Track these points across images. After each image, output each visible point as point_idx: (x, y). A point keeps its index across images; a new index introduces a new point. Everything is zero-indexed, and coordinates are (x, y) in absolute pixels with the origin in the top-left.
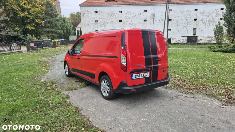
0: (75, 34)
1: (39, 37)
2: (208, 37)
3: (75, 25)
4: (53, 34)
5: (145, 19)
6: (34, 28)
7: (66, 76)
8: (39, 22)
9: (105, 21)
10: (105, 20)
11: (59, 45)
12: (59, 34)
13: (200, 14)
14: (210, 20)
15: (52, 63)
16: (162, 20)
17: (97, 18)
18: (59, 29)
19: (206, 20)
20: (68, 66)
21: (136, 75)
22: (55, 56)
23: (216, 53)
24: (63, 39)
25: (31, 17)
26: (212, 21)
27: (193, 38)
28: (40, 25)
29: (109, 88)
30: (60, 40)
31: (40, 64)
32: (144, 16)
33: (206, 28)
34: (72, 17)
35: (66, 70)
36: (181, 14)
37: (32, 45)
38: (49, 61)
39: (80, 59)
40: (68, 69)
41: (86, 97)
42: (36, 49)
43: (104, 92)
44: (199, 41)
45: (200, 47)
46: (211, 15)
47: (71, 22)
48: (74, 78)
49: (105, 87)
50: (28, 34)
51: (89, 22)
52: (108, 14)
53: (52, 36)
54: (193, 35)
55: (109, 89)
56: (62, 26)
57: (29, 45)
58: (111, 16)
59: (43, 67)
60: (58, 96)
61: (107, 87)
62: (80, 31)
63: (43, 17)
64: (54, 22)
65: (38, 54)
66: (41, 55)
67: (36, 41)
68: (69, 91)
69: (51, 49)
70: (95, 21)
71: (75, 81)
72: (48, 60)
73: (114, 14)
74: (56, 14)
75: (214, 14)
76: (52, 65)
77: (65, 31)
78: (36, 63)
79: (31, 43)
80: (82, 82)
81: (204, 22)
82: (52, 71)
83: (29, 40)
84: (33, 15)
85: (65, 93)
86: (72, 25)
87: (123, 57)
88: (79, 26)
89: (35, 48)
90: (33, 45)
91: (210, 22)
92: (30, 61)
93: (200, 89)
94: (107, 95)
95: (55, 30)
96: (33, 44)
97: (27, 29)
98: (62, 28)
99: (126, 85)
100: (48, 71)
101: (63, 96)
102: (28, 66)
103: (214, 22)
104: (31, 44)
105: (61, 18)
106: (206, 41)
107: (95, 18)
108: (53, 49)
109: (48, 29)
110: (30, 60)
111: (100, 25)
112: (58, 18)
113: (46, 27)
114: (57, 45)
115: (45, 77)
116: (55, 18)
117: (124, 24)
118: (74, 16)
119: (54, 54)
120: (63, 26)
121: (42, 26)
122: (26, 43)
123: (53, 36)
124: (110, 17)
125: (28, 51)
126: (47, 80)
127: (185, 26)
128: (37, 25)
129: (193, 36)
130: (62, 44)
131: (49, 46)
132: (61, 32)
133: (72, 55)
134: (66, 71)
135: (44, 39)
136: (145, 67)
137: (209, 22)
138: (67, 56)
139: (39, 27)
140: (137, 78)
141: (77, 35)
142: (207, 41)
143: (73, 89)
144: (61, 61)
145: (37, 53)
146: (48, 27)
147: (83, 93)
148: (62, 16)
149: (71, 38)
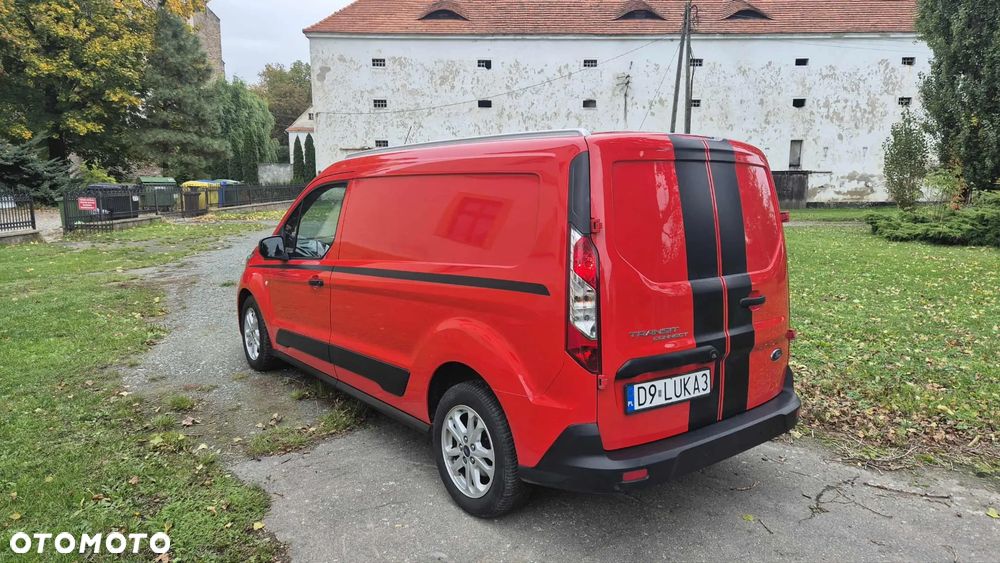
0: (283, 159)
1: (120, 169)
2: (851, 177)
3: (285, 118)
4: (186, 158)
5: (588, 96)
6: (97, 128)
7: (246, 364)
8: (122, 100)
9: (418, 104)
10: (420, 100)
11: (211, 205)
12: (212, 157)
13: (818, 82)
14: (858, 105)
15: (181, 290)
16: (661, 102)
17: (384, 87)
18: (213, 136)
19: (844, 104)
20: (258, 315)
21: (647, 385)
22: (194, 260)
23: (906, 245)
24: (233, 179)
25: (87, 80)
26: (865, 111)
27: (789, 180)
28: (125, 115)
29: (490, 454)
30: (216, 184)
31: (118, 297)
32: (586, 84)
33: (845, 138)
34: (270, 83)
35: (249, 336)
36: (740, 79)
37: (87, 204)
38: (163, 283)
39: (322, 284)
40: (257, 331)
41: (361, 497)
42: (106, 225)
43: (462, 471)
44: (815, 191)
45: (824, 220)
46: (862, 83)
47: (267, 104)
48: (287, 379)
49: (466, 447)
50: (73, 157)
51: (346, 105)
52: (432, 73)
53: (181, 163)
54: (790, 166)
55: (493, 459)
56: (228, 123)
57: (71, 206)
58: (444, 80)
59: (133, 316)
60: (205, 492)
61: (479, 445)
62: (306, 144)
63: (142, 78)
64: (193, 104)
65: (112, 246)
66: (125, 252)
67: (105, 186)
68: (266, 460)
69: (177, 226)
70: (375, 101)
71: (295, 393)
72: (162, 280)
73: (457, 71)
74: (201, 66)
75: (876, 82)
76: (181, 302)
77: (241, 145)
78: (101, 296)
79: (81, 195)
80: (330, 403)
81: (834, 112)
82: (176, 334)
83: (74, 181)
84: (98, 72)
85: (244, 470)
86: (271, 116)
87: (578, 288)
88: (303, 121)
89: (99, 217)
90: (93, 205)
91: (859, 114)
92: (70, 286)
93: (933, 439)
94: (477, 490)
95: (196, 138)
96: (92, 201)
97: (69, 133)
98: (226, 131)
99: (594, 447)
100: (157, 337)
101: (236, 496)
102: (62, 309)
103: (874, 115)
104: (82, 200)
105: (224, 85)
106: (844, 194)
107: (372, 90)
108: (188, 225)
109: (163, 135)
110: (75, 275)
111: (395, 120)
112: (209, 84)
113: (155, 126)
114: (202, 203)
115: (141, 371)
116: (197, 85)
117: (500, 115)
118: (281, 80)
119: (188, 250)
120: (233, 121)
121: (136, 118)
122: (61, 195)
123: (187, 165)
124: (440, 85)
125: (69, 234)
126: (149, 392)
127: (755, 130)
128: (113, 117)
129: (791, 173)
130: (228, 199)
131: (166, 209)
132: (224, 149)
133: (279, 263)
134: (247, 340)
135: (143, 179)
136: (691, 341)
137: (855, 116)
138: (252, 264)
139: (124, 123)
140: (653, 404)
141: (292, 161)
142: (849, 193)
143: (286, 449)
144: (225, 285)
145: (110, 241)
146: (165, 125)
147: (342, 472)
148: (230, 82)
149: (265, 176)
